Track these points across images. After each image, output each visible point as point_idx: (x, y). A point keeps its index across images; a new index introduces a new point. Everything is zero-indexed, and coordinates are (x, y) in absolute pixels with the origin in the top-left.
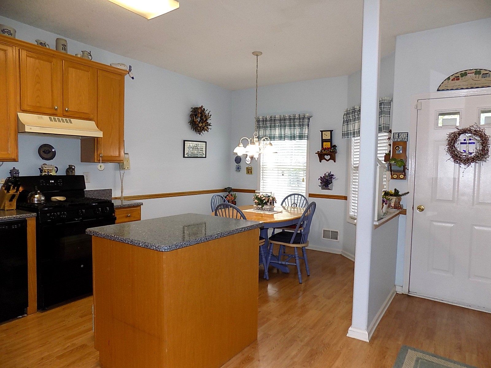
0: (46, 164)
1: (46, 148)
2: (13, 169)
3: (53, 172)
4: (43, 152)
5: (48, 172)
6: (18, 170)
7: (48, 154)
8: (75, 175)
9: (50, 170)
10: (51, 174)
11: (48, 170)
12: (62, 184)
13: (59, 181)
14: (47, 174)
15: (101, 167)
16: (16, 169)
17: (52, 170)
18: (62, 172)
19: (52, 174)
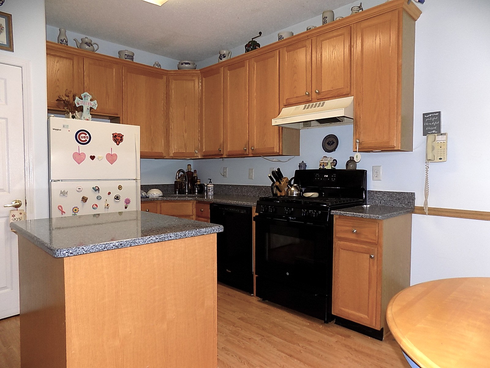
0: (326, 157)
1: (331, 139)
2: (301, 162)
3: (328, 165)
4: (327, 143)
5: (323, 165)
6: (306, 164)
7: (331, 146)
8: (357, 169)
9: (325, 163)
10: (325, 167)
11: (323, 163)
12: (335, 179)
13: (333, 176)
14: (322, 167)
15: (357, 158)
16: (304, 162)
17: (327, 163)
18: (341, 166)
19: (327, 168)
